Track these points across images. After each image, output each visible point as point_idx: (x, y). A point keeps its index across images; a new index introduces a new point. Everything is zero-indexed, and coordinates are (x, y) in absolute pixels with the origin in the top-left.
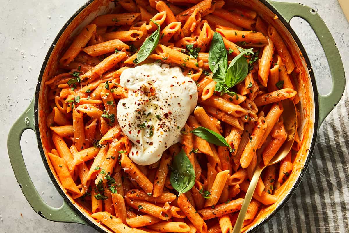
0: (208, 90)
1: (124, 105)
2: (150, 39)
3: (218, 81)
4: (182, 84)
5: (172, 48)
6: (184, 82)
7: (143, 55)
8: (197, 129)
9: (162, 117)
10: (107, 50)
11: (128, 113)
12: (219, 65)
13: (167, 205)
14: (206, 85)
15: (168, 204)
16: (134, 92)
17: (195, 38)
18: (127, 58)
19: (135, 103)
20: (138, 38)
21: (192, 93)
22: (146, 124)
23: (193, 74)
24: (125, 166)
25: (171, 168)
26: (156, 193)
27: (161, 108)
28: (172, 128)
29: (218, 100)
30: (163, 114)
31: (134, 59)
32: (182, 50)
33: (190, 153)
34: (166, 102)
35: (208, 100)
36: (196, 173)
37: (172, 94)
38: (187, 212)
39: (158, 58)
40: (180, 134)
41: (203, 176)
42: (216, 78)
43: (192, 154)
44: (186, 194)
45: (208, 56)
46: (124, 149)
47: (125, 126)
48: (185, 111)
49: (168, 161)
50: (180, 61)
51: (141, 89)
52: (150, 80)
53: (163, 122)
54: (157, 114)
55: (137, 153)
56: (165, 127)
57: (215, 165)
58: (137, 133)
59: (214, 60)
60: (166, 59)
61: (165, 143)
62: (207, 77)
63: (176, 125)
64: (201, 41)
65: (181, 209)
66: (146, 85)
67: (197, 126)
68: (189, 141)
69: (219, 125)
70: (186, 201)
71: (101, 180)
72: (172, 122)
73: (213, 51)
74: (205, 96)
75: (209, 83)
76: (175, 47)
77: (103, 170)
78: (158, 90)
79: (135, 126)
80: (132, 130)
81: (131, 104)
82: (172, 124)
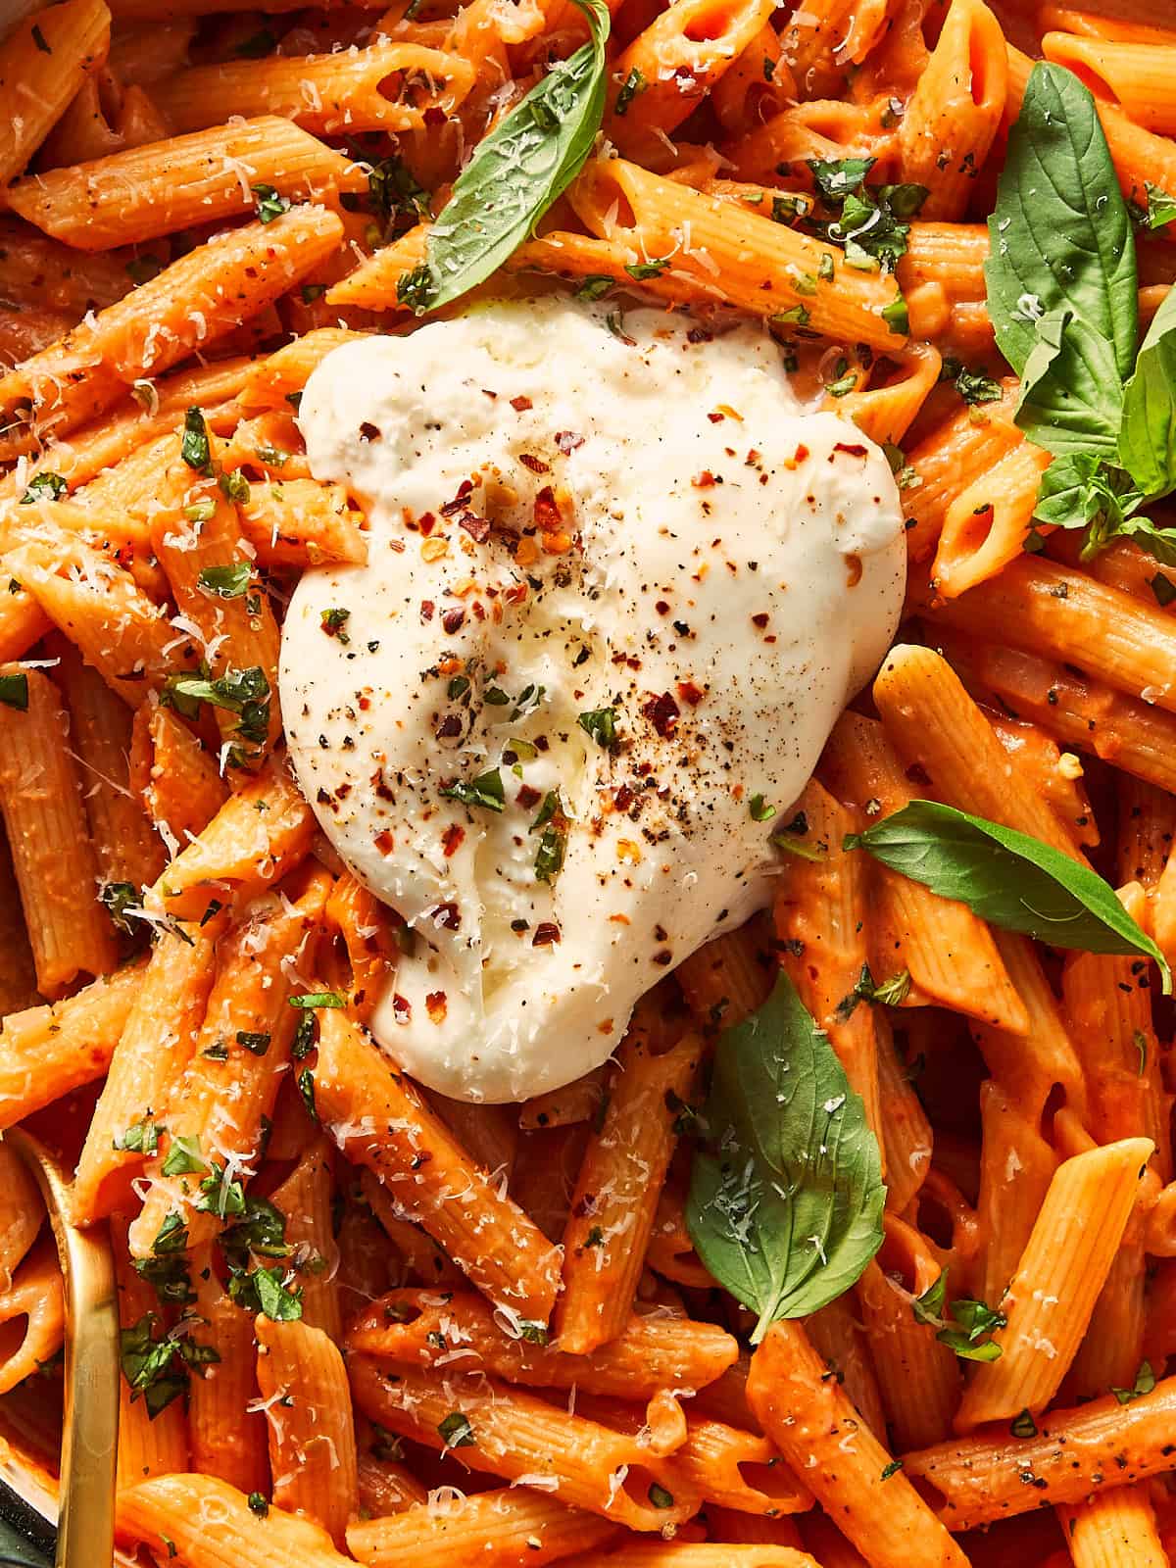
0: (983, 519)
1: (335, 624)
2: (527, 114)
3: (1063, 446)
4: (782, 471)
5: (699, 186)
6: (802, 454)
7: (474, 244)
8: (898, 821)
9: (630, 722)
10: (189, 200)
11: (369, 690)
12: (1069, 316)
13: (664, 1415)
14: (967, 477)
15: (673, 1406)
16: (411, 526)
17: (881, 105)
18: (353, 264)
19: (427, 609)
20: (439, 110)
21: (863, 535)
22: (510, 781)
23: (869, 387)
24: (343, 1105)
25: (693, 1125)
26: (582, 1317)
27: (619, 659)
28: (704, 810)
29: (1064, 595)
30: (634, 706)
31: (406, 272)
32: (777, 201)
33: (845, 1008)
34: (663, 608)
35: (982, 589)
36: (888, 1160)
37: (706, 549)
38: (822, 1464)
39: (590, 261)
40: (766, 853)
41: (941, 1184)
42: (1049, 422)
43: (862, 1017)
44: (811, 1328)
45: (978, 253)
46: (334, 971)
47: (343, 791)
48: (807, 677)
49: (672, 1070)
50: (768, 286)
51: (468, 500)
52: (538, 434)
53: (639, 762)
54: (590, 704)
55: (436, 1001)
56: (656, 799)
57: (1040, 1097)
58: (436, 851)
59: (1030, 282)
60: (655, 273)
61: (658, 927)
62: (976, 412)
63: (738, 791)
64: (928, 134)
65: (775, 1448)
66: (504, 474)
67: (896, 797)
68: (837, 910)
69: (1066, 790)
70: (810, 1384)
71: (170, 1225)
72: (705, 764)
73: (1026, 213)
74: (959, 560)
75: (988, 463)
76: (722, 174)
77: (183, 1140)
78: (594, 510)
79: (424, 790)
80: (398, 820)
81: (392, 615)
82: (708, 779)
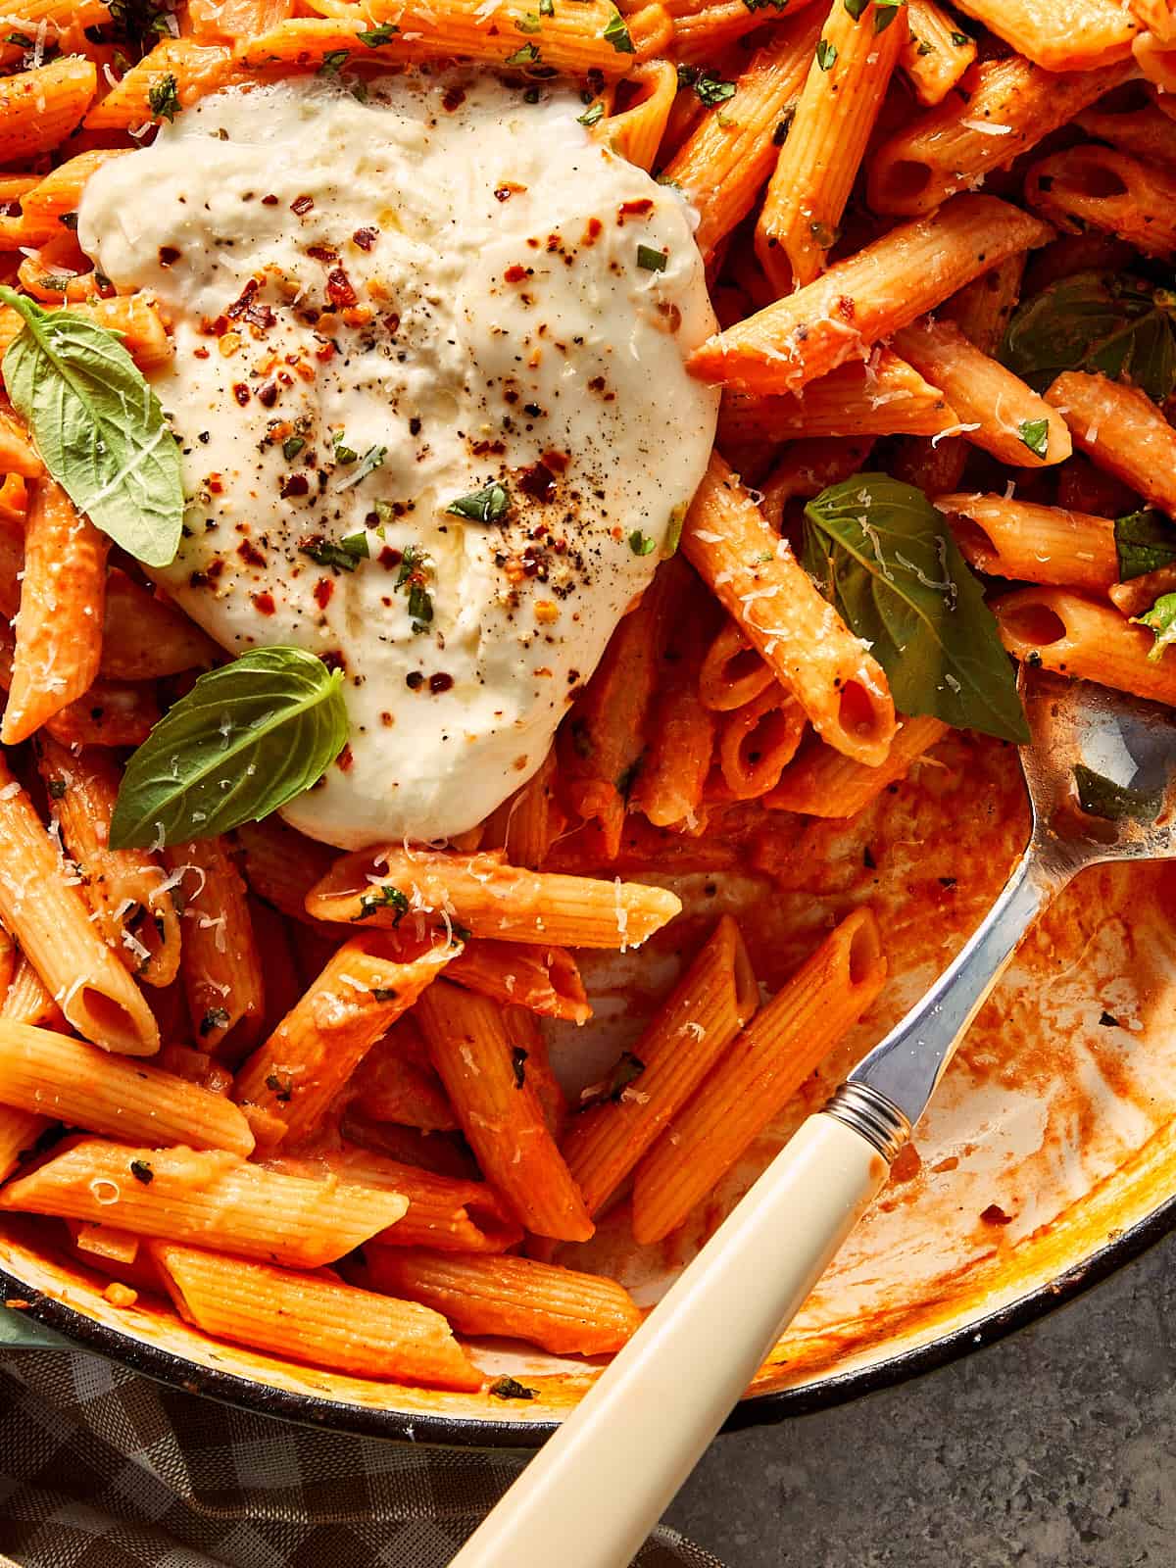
4: (582, 249)
6: (595, 227)
11: (217, 475)
16: (209, 332)
19: (241, 394)
23: (617, 109)
28: (593, 555)
34: (511, 397)
37: (534, 336)
47: (216, 569)
50: (494, 32)
51: (257, 298)
53: (531, 528)
56: (556, 557)
63: (617, 532)
72: (584, 516)
79: (287, 550)
80: (273, 582)
81: (212, 406)
82: (589, 528)
